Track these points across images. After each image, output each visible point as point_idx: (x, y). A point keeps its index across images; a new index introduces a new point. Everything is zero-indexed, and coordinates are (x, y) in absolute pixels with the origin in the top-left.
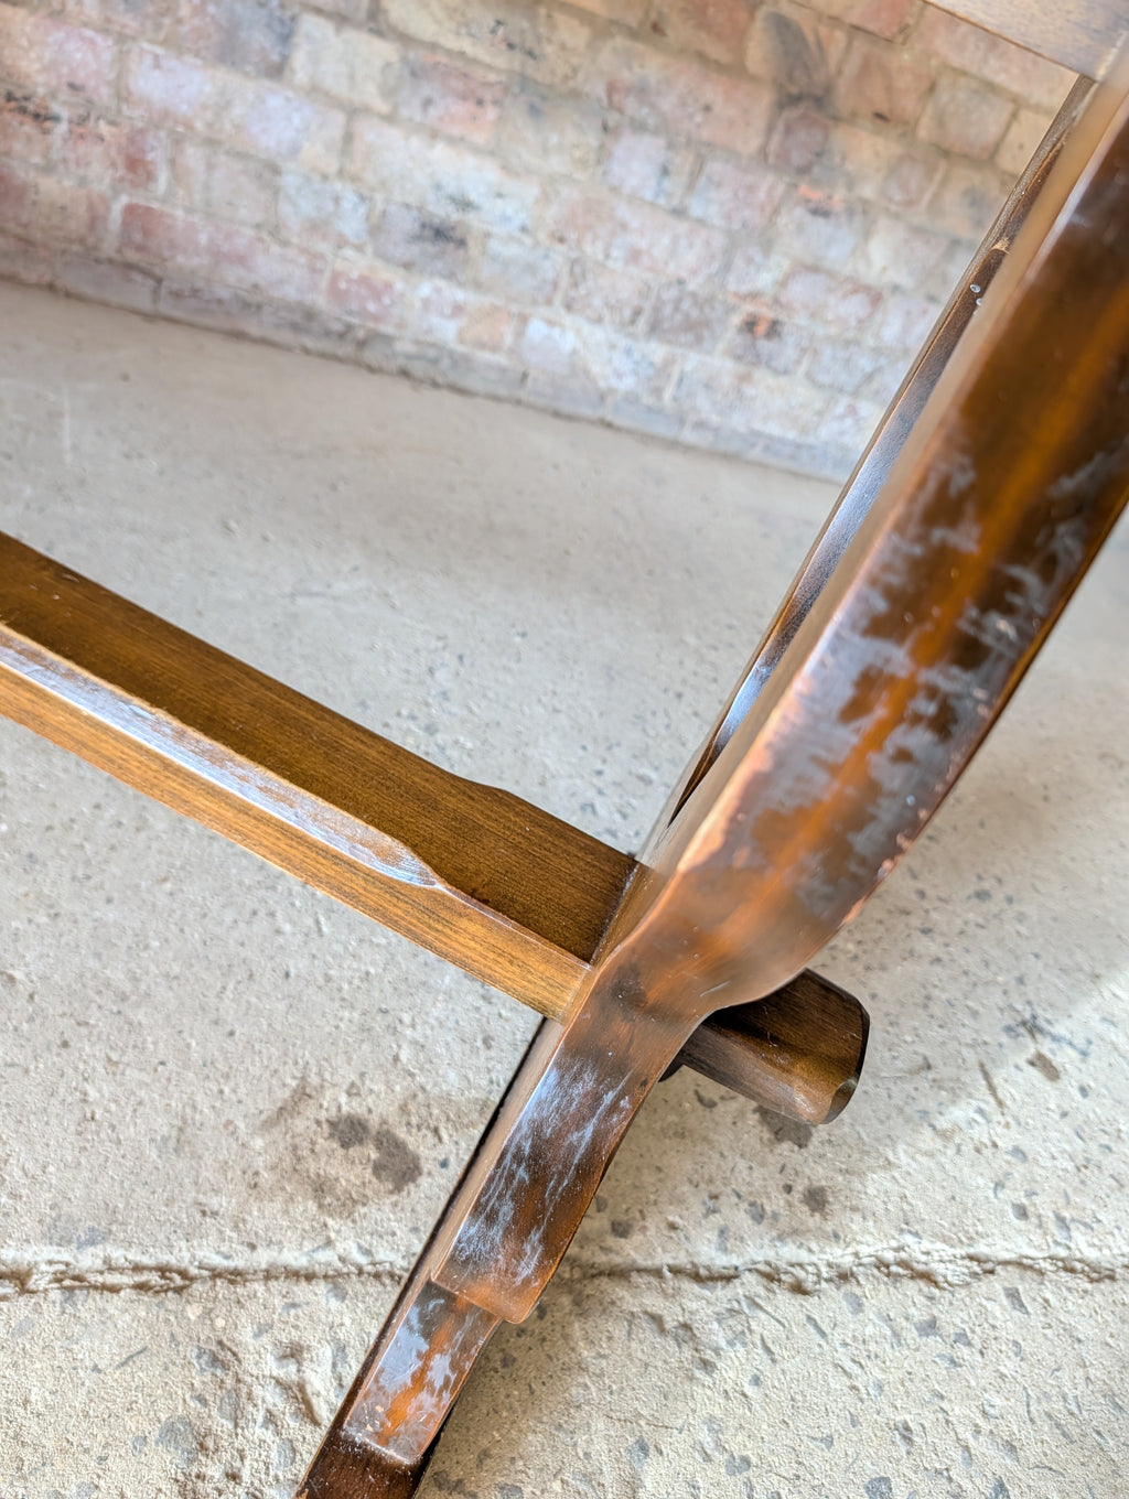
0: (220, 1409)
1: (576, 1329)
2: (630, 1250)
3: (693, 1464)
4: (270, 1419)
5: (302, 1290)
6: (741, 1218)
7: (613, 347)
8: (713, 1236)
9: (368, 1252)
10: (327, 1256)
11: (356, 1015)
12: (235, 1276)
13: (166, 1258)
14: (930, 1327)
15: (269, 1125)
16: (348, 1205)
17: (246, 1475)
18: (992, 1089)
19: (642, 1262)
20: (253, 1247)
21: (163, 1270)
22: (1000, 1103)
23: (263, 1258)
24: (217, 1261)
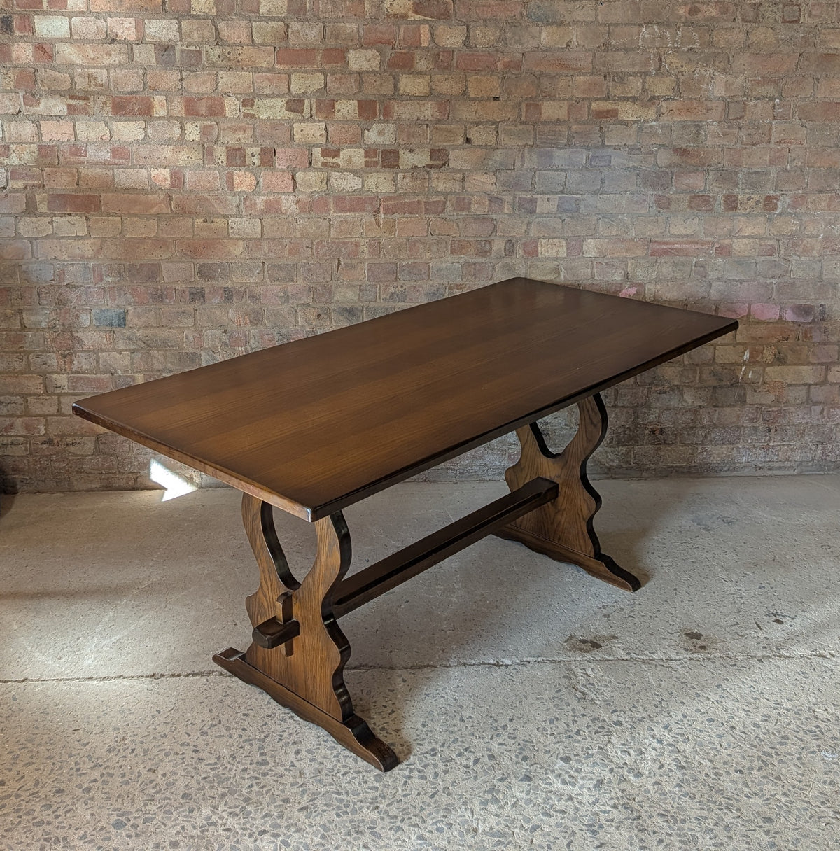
0: (573, 675)
2: (655, 656)
4: (582, 676)
5: (582, 662)
6: (682, 651)
7: (607, 452)
8: (674, 653)
9: (594, 657)
10: (585, 658)
11: (579, 625)
12: (568, 661)
14: (735, 665)
15: (565, 642)
16: (587, 651)
17: (580, 682)
18: (759, 627)
19: (658, 658)
20: (570, 658)
21: (554, 660)
22: (762, 630)
23: (573, 659)
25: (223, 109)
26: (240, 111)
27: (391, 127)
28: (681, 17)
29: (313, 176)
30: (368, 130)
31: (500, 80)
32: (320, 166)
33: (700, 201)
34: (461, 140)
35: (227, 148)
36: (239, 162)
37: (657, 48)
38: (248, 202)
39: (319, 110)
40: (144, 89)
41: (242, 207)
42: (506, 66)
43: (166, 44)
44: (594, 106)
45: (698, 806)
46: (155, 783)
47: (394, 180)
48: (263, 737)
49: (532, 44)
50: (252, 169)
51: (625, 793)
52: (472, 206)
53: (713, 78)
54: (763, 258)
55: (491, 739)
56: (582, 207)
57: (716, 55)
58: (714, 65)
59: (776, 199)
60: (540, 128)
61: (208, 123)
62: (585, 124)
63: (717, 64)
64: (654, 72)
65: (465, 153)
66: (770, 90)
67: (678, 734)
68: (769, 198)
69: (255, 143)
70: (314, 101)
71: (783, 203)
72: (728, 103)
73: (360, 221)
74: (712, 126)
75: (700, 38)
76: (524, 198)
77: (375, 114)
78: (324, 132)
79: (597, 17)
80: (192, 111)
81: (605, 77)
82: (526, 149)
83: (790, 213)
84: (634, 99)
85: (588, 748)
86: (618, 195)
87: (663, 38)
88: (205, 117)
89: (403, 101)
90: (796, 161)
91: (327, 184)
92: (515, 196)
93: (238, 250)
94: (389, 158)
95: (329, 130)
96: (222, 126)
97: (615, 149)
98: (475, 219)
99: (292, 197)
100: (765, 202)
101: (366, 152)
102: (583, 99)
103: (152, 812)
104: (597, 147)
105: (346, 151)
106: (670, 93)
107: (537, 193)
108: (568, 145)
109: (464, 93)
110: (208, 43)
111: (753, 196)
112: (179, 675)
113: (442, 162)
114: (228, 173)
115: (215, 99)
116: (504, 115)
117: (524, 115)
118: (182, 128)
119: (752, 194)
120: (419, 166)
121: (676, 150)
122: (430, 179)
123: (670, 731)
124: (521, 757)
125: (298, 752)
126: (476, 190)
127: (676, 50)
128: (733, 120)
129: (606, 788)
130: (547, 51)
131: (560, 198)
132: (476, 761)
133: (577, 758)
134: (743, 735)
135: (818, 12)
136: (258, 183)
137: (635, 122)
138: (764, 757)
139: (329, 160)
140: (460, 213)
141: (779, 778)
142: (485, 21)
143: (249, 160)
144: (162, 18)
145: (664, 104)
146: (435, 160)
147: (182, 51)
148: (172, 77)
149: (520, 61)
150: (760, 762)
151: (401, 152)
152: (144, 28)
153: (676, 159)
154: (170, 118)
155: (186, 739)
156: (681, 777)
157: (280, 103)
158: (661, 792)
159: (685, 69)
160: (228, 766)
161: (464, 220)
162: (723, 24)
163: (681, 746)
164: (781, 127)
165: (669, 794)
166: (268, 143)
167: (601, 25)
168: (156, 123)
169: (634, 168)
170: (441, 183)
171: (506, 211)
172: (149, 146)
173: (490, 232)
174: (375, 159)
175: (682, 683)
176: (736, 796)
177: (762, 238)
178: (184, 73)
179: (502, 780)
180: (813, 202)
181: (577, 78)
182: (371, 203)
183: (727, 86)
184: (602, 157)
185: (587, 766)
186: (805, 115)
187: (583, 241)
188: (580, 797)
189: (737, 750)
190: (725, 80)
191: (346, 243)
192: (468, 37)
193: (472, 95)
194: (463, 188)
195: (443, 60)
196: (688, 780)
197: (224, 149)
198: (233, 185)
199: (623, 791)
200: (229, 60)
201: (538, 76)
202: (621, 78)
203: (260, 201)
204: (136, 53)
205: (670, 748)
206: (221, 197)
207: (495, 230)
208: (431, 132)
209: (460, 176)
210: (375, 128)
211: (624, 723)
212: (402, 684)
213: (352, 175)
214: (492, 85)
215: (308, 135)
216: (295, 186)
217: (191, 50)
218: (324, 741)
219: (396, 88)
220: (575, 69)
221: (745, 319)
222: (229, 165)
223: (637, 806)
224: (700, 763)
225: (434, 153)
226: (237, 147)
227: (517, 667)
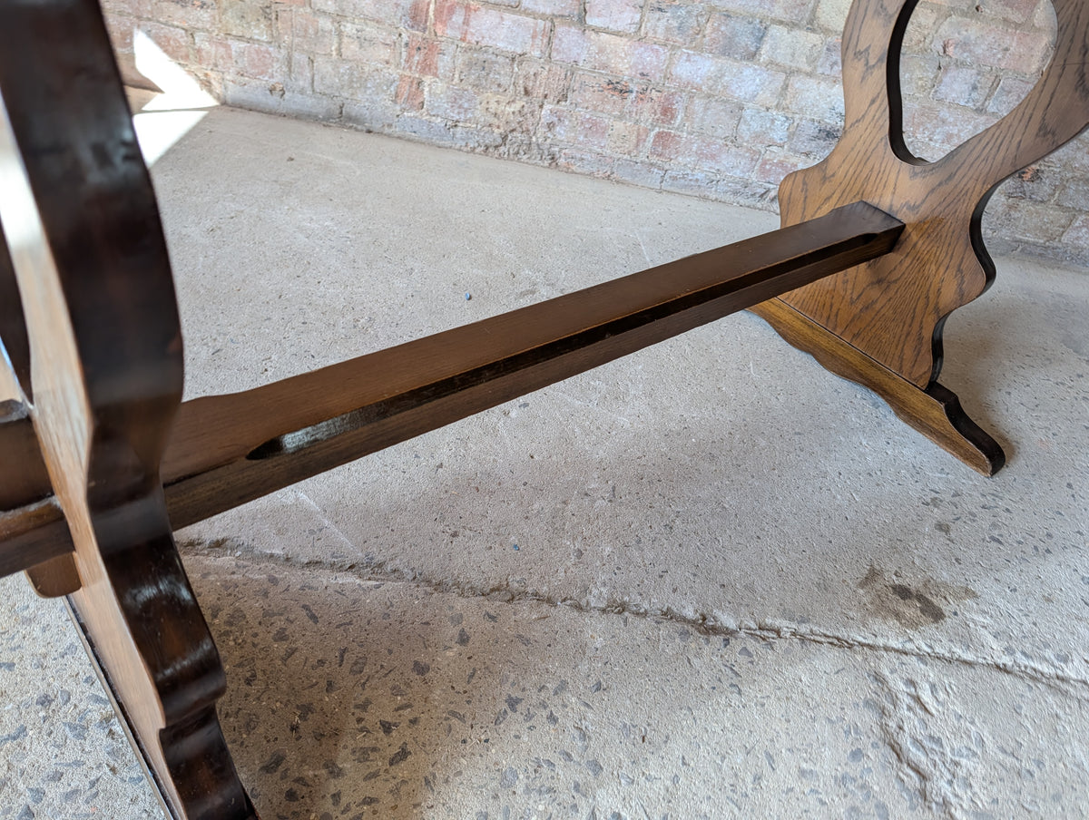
0: (886, 699)
4: (910, 709)
5: (904, 658)
9: (931, 647)
10: (909, 646)
11: (887, 540)
12: (870, 647)
13: (837, 634)
15: (862, 585)
16: (914, 625)
17: (906, 728)
20: (876, 636)
21: (838, 639)
23: (881, 641)
24: (860, 639)
212: (457, 648)
227: (752, 645)
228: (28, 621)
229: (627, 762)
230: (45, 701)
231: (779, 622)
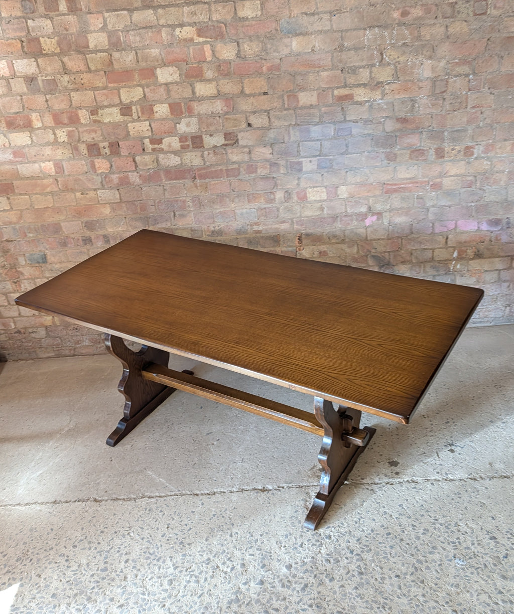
1: (355, 490)
2: (364, 481)
3: (371, 503)
6: (383, 476)
8: (378, 479)
10: (319, 484)
12: (308, 486)
14: (415, 488)
15: (310, 470)
18: (438, 456)
19: (366, 482)
21: (299, 486)
22: (439, 457)
23: (311, 484)
24: (306, 485)
25: (78, 119)
26: (90, 119)
27: (194, 120)
28: (395, 20)
29: (147, 158)
30: (179, 124)
31: (266, 80)
32: (150, 151)
33: (417, 153)
34: (244, 125)
35: (87, 144)
36: (96, 153)
37: (379, 46)
38: (107, 179)
39: (143, 113)
40: (24, 110)
41: (104, 182)
42: (270, 69)
43: (31, 76)
44: (336, 92)
45: (365, 605)
46: (38, 585)
47: (202, 156)
48: (108, 549)
49: (285, 51)
50: (105, 157)
51: (320, 595)
52: (258, 170)
53: (422, 64)
54: (464, 190)
55: (246, 550)
56: (334, 164)
57: (423, 46)
58: (422, 54)
59: (472, 148)
60: (299, 112)
61: (71, 129)
62: (330, 106)
63: (424, 52)
64: (378, 64)
65: (248, 134)
66: (466, 69)
67: (365, 546)
68: (467, 148)
69: (105, 140)
70: (138, 107)
71: (478, 151)
72: (434, 81)
73: (184, 185)
74: (423, 100)
75: (411, 34)
76: (294, 162)
77: (182, 113)
78: (149, 128)
79: (332, 26)
80: (58, 122)
81: (342, 70)
82: (291, 128)
83: (483, 157)
84: (365, 85)
85: (305, 558)
86: (359, 154)
87: (383, 37)
88: (68, 125)
89: (199, 101)
90: (487, 120)
91: (157, 162)
92: (287, 161)
93: (107, 211)
94: (196, 142)
95: (152, 126)
96: (81, 130)
97: (354, 122)
98: (261, 178)
99: (135, 173)
100: (464, 150)
101: (180, 139)
102: (328, 88)
103: (32, 608)
104: (341, 122)
105: (166, 139)
106: (390, 78)
107: (302, 157)
108: (320, 122)
109: (242, 92)
110: (59, 73)
111: (456, 147)
112: (70, 502)
113: (233, 142)
114: (91, 161)
115: (72, 113)
116: (272, 105)
117: (286, 103)
118: (54, 134)
119: (455, 146)
120: (218, 145)
121: (398, 120)
122: (226, 154)
123: (360, 543)
124: (261, 565)
125: (127, 561)
126: (259, 159)
127: (393, 46)
128: (438, 94)
129: (309, 590)
130: (297, 55)
131: (318, 160)
132: (233, 568)
133: (296, 566)
134: (407, 546)
135: (501, 4)
136: (111, 166)
137: (367, 101)
138: (417, 565)
139: (156, 146)
140: (251, 175)
141: (423, 582)
142: (250, 37)
143: (103, 151)
144: (24, 58)
145: (387, 87)
146: (228, 140)
147: (43, 81)
148: (40, 99)
149: (279, 65)
150: (413, 569)
151: (204, 136)
152: (13, 66)
153: (398, 126)
154: (45, 128)
155: (63, 551)
156: (359, 581)
157: (116, 111)
158: (343, 593)
159: (401, 59)
160: (84, 572)
161: (254, 179)
162: (427, 21)
163: (365, 556)
164: (474, 96)
165: (348, 595)
166: (113, 139)
167: (335, 32)
168: (37, 132)
169: (369, 135)
170: (235, 156)
171: (282, 172)
172: (35, 148)
173: (273, 187)
174: (187, 143)
175: (377, 503)
176: (391, 597)
177: (463, 176)
178: (47, 96)
179: (245, 584)
180: (500, 148)
181: (322, 73)
182: (189, 173)
183: (433, 69)
184: (345, 128)
185: (301, 573)
186: (492, 85)
187: (337, 187)
188: (291, 598)
189: (400, 558)
190: (431, 65)
191: (177, 201)
192: (239, 51)
193: (247, 92)
194: (250, 158)
195: (224, 70)
196: (363, 584)
197: (84, 145)
198: (95, 169)
199: (319, 593)
200: (76, 84)
201: (293, 75)
202: (354, 71)
203: (115, 178)
204: (13, 85)
205: (357, 557)
206: (89, 177)
207: (276, 185)
208: (222, 121)
209: (247, 150)
210: (184, 121)
211: (332, 537)
213: (173, 155)
214: (261, 84)
215: (139, 130)
216: (136, 166)
217: (48, 80)
218: (144, 552)
219: (194, 93)
220: (319, 67)
221: (453, 231)
222: (90, 155)
223: (325, 605)
224: (374, 569)
225: (227, 136)
226: (93, 143)
227: (275, 492)
228: (107, 519)
229: (240, 522)
230: (116, 533)
231: (283, 485)
